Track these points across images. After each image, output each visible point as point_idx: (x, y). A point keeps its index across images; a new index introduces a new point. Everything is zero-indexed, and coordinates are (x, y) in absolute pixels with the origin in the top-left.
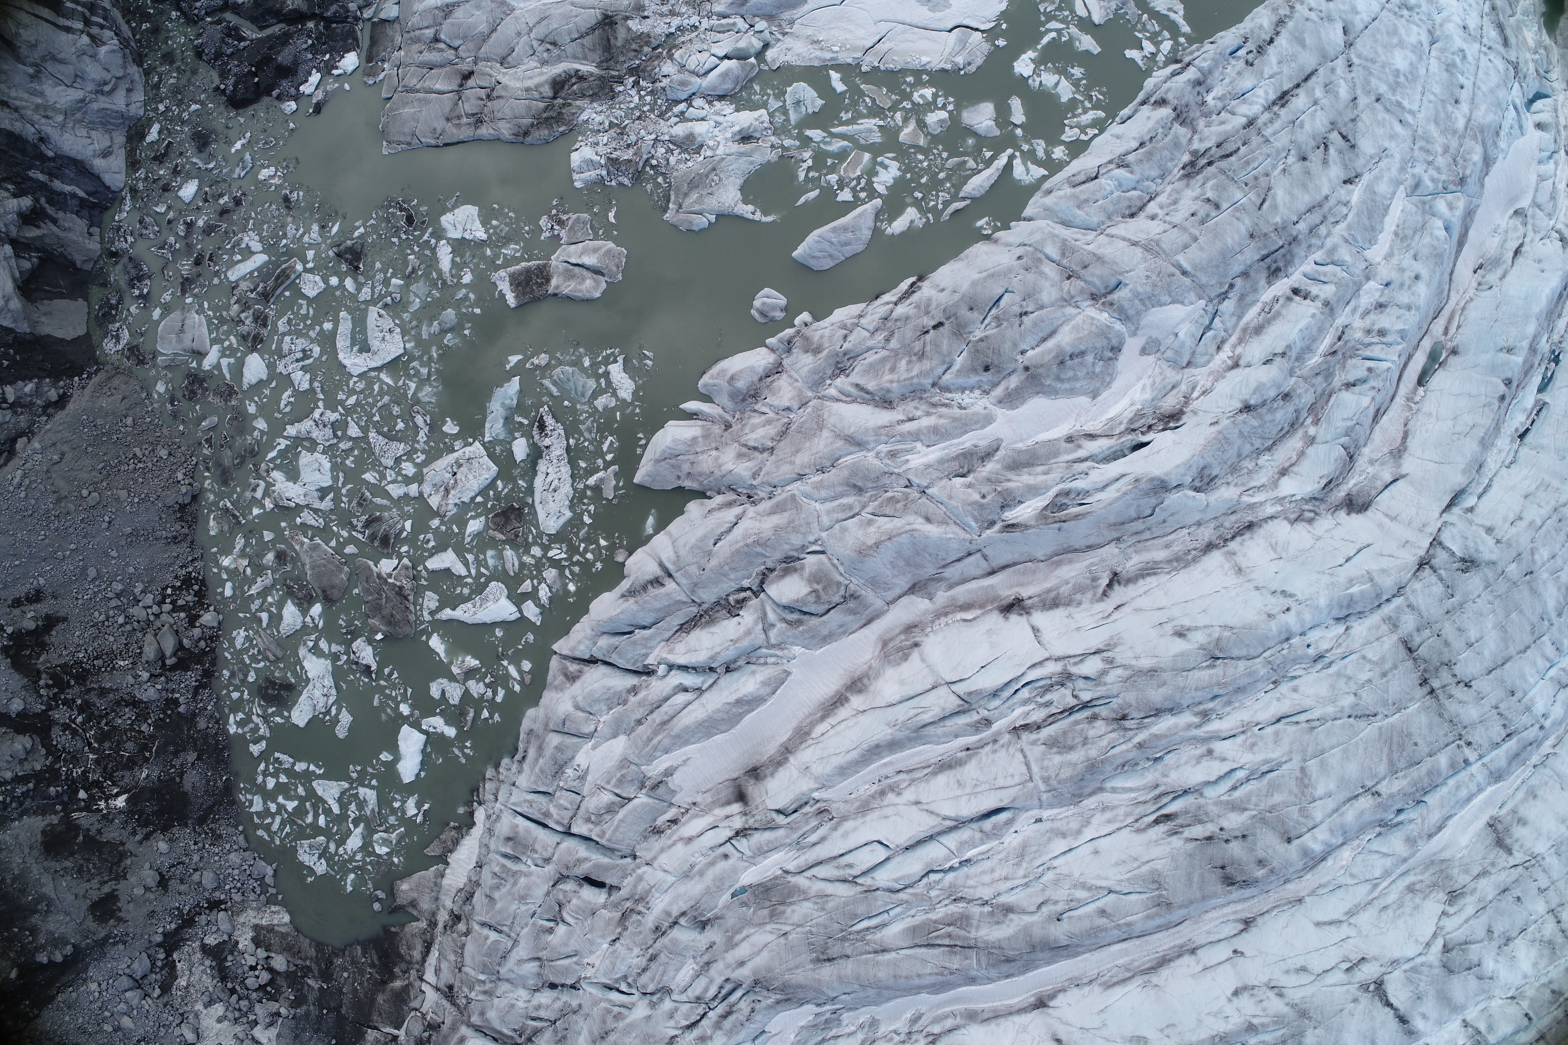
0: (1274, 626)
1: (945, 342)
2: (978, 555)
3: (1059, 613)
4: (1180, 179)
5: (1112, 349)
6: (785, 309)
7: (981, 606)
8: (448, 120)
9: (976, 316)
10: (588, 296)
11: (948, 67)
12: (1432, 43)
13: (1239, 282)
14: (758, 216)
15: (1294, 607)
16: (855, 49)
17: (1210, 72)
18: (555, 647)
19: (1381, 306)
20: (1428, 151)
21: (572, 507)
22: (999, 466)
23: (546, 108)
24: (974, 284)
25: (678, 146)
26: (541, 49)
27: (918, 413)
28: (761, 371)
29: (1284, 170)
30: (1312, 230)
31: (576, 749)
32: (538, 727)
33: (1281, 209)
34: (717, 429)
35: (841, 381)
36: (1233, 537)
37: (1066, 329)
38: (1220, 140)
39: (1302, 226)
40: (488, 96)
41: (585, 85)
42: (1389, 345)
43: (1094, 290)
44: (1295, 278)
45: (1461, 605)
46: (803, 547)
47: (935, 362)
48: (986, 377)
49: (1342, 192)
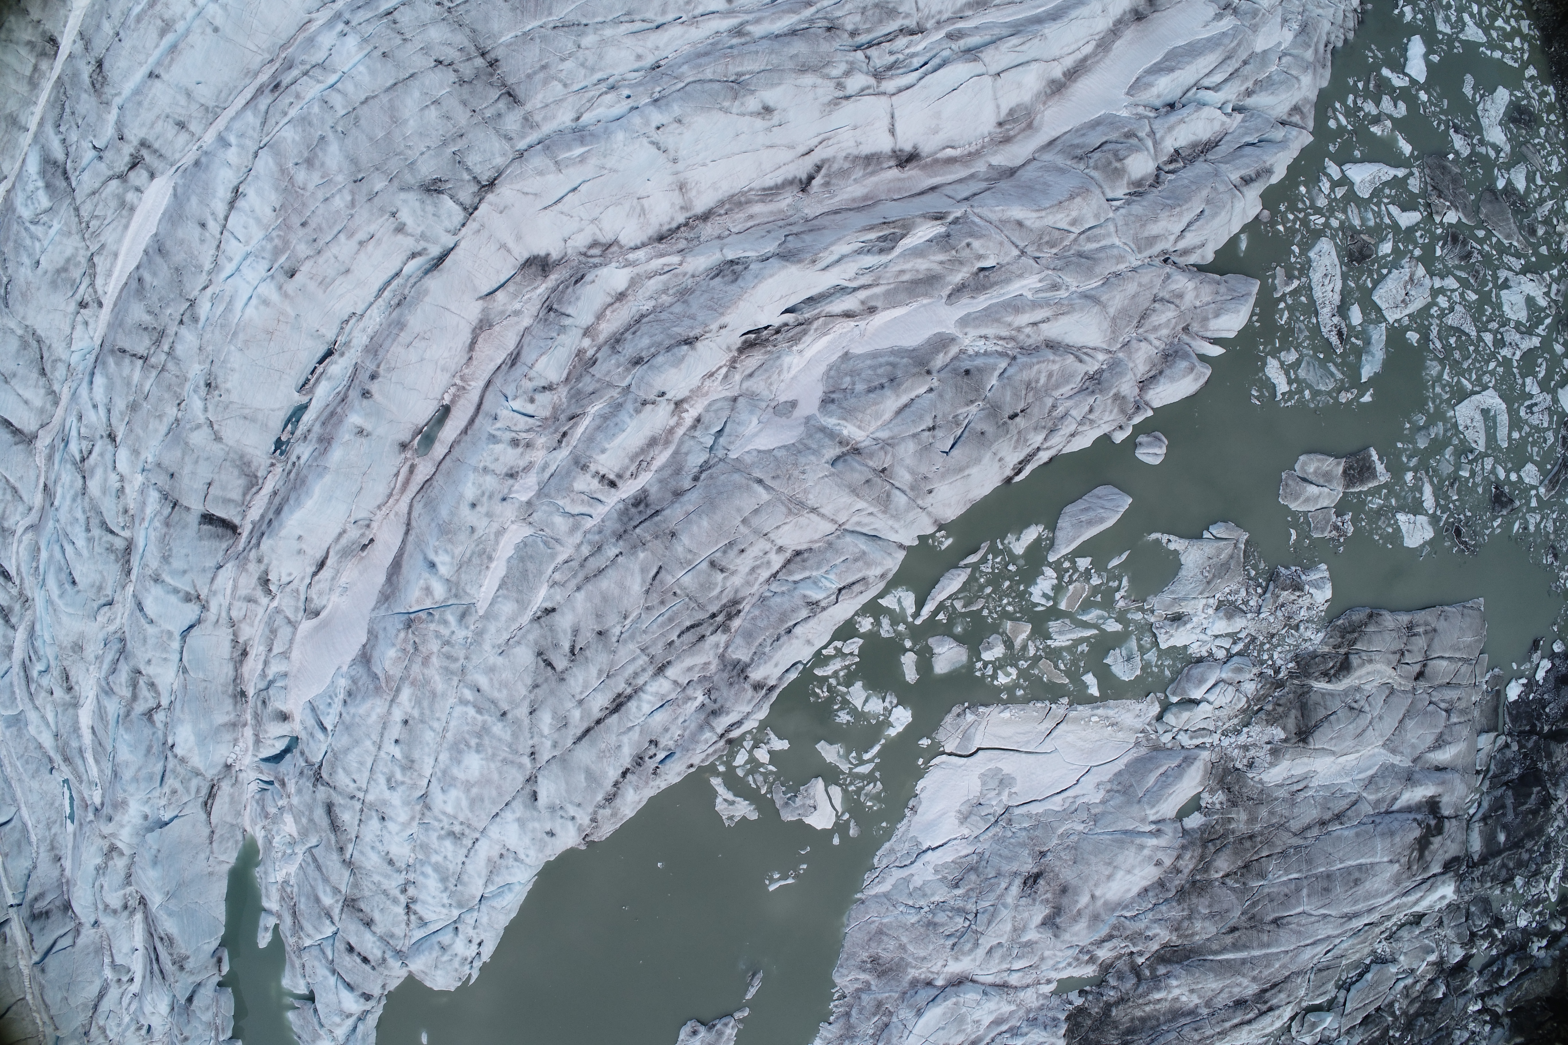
0: (676, 109)
1: (1008, 399)
2: (959, 197)
3: (866, 149)
4: (744, 599)
5: (833, 401)
6: (1136, 446)
7: (936, 161)
8: (1435, 630)
9: (979, 427)
10: (1312, 456)
11: (981, 709)
12: (424, 796)
13: (687, 484)
14: (1165, 538)
15: (651, 130)
16: (1076, 720)
17: (701, 728)
18: (1311, 138)
19: (512, 475)
20: (448, 657)
21: (1309, 261)
22: (949, 279)
23: (1354, 643)
24: (978, 460)
25: (1237, 608)
26: (1362, 703)
27: (1028, 330)
28: (1162, 380)
29: (625, 618)
30: (599, 549)
31: (1294, 43)
32: (1320, 70)
33: (636, 568)
34: (1195, 327)
35: (1092, 367)
36: (678, 228)
37: (887, 416)
38: (701, 644)
39: (612, 552)
40: (1403, 654)
41: (1322, 667)
42: (509, 429)
43: (857, 458)
44: (614, 499)
45: (445, 143)
46: (1128, 203)
47: (1018, 378)
48: (967, 365)
49: (559, 596)
